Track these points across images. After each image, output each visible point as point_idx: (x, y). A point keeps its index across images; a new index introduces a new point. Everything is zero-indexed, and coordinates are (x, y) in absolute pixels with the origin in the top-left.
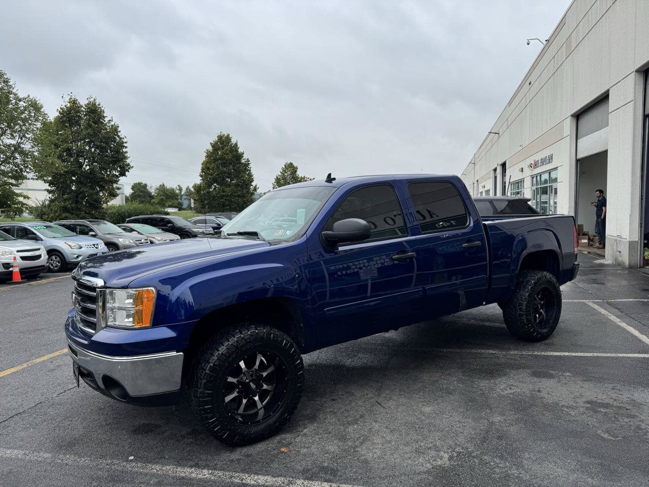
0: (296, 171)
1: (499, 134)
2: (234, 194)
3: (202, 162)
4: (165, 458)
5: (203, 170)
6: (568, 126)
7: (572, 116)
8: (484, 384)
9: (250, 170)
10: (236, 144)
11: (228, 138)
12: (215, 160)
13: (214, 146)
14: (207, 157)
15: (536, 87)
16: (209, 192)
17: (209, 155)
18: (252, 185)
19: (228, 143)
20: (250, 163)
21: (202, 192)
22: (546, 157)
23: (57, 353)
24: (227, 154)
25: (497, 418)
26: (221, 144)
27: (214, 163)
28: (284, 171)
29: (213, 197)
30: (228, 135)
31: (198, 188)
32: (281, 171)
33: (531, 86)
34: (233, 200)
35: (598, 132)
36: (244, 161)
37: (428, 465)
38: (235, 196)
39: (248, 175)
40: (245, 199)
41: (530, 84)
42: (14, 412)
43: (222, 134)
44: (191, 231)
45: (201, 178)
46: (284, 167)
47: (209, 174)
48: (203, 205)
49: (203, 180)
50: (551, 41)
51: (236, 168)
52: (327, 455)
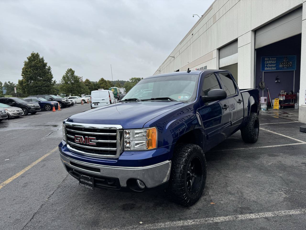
0: (74, 73)
1: (174, 57)
2: (43, 85)
3: (22, 68)
4: (159, 219)
5: (23, 73)
6: (215, 53)
7: (217, 49)
8: (256, 162)
9: (51, 72)
10: (43, 59)
11: (37, 55)
12: (31, 67)
13: (29, 59)
14: (25, 65)
15: (196, 36)
16: (28, 85)
17: (26, 64)
18: (52, 80)
19: (38, 58)
20: (50, 68)
21: (24, 84)
22: (203, 67)
23: (14, 177)
24: (38, 63)
25: (281, 175)
26: (34, 58)
27: (30, 68)
28: (67, 73)
29: (31, 87)
30: (38, 53)
31: (21, 83)
32: (66, 73)
33: (193, 35)
34: (42, 88)
35: (230, 56)
36: (47, 67)
37: (281, 198)
38: (44, 86)
39: (50, 75)
40: (49, 88)
41: (192, 35)
42: (32, 213)
43: (34, 53)
44: (27, 106)
45: (22, 77)
46: (67, 71)
47: (27, 75)
48: (25, 91)
49: (24, 77)
50: (204, 16)
51: (43, 71)
52: (234, 202)
